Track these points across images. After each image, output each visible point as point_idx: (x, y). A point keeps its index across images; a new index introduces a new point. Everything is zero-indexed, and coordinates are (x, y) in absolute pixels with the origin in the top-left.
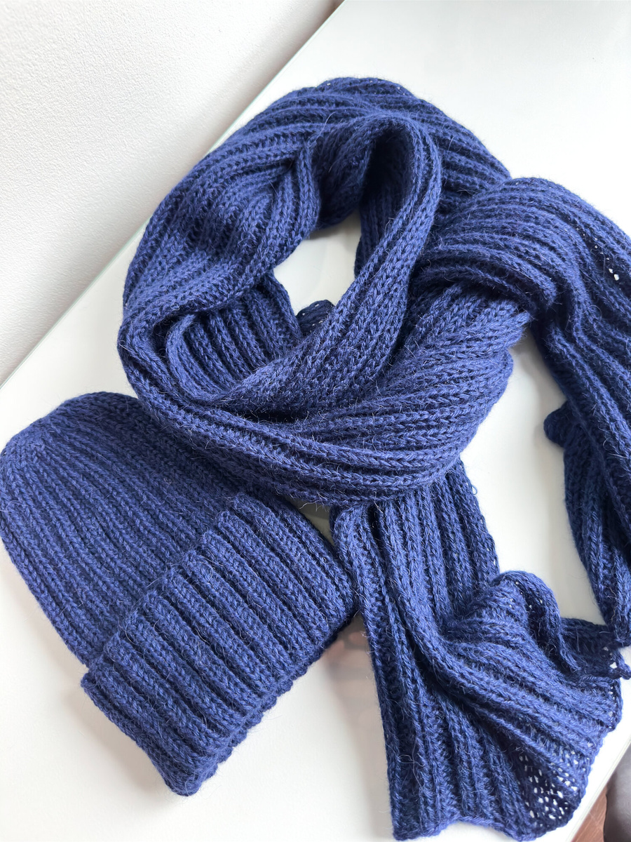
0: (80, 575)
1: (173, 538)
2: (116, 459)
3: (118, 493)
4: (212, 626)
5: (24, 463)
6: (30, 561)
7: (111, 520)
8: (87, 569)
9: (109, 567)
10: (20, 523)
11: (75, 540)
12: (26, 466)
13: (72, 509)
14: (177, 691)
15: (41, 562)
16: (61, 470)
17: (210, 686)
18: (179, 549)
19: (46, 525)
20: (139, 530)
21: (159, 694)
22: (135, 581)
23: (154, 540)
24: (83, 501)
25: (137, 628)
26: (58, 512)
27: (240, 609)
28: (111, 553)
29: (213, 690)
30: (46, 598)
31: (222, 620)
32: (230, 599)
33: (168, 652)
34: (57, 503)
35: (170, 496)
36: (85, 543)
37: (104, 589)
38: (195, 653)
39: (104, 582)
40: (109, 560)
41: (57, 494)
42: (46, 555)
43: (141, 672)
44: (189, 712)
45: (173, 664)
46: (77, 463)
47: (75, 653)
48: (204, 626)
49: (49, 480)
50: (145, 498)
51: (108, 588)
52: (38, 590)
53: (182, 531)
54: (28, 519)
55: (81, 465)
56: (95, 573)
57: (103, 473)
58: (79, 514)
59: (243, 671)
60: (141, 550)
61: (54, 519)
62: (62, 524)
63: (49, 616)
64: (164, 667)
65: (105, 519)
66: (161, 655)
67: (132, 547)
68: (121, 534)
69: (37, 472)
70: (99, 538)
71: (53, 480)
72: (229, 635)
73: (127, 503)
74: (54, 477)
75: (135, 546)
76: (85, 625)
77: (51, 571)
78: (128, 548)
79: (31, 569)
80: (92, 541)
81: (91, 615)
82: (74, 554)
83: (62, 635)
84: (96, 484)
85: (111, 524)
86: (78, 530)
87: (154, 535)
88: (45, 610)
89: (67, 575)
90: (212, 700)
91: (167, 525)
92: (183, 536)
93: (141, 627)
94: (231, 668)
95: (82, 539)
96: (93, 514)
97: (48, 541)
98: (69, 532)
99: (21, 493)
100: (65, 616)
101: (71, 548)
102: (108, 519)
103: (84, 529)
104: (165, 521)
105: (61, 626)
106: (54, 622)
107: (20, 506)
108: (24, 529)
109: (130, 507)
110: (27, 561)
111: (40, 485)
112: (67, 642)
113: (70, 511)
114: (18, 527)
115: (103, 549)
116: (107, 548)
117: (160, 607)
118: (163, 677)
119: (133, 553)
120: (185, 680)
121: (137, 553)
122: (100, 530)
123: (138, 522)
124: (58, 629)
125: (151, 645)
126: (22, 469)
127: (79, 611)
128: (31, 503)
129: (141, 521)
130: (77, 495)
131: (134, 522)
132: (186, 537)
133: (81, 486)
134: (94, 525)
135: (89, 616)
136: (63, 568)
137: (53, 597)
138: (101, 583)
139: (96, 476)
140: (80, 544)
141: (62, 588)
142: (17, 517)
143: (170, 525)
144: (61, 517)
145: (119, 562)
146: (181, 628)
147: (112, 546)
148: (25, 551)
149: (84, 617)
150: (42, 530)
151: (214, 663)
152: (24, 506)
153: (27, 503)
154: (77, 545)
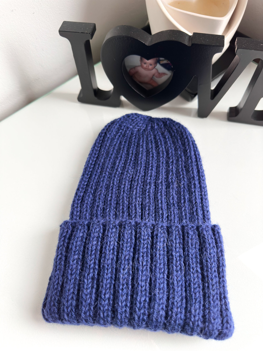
0: (106, 184)
1: (155, 208)
2: (165, 157)
3: (152, 169)
4: (143, 267)
5: (131, 127)
6: (96, 161)
7: (139, 176)
8: (112, 185)
9: (120, 193)
10: (108, 145)
11: (119, 170)
12: (131, 129)
13: (130, 158)
14: (99, 274)
15: (99, 165)
16: (141, 141)
17: (115, 292)
18: (154, 215)
19: (115, 154)
20: (145, 191)
21: (90, 266)
22: (123, 209)
23: (147, 200)
24: (136, 159)
25: (112, 229)
26: (124, 154)
27: (162, 276)
28: (126, 188)
29: (114, 295)
30: (86, 178)
31: (149, 270)
32: (162, 266)
33: (113, 253)
34: (127, 151)
35: (171, 191)
36: (121, 176)
37: (109, 199)
38: (124, 270)
39: (111, 197)
40: (122, 190)
41: (130, 148)
42: (104, 164)
43: (94, 248)
44: (94, 291)
45: (110, 261)
46: (150, 144)
47: (72, 209)
48: (139, 263)
49: (133, 140)
50: (160, 181)
51: (110, 200)
52: (87, 172)
53: (162, 209)
54: (112, 146)
55: (150, 146)
56: (112, 190)
57: (155, 157)
58: (130, 162)
59: (136, 304)
60: (138, 199)
61: (120, 155)
62: (121, 160)
63: (79, 185)
64: (105, 257)
65: (137, 173)
66: (110, 251)
67: (136, 194)
68: (137, 185)
69: (132, 134)
70: (128, 178)
71: (134, 141)
72: (146, 280)
73: (151, 176)
74: (136, 141)
75: (138, 195)
76: (87, 203)
77: (99, 171)
78: (134, 193)
79: (93, 163)
80: (124, 177)
81: (93, 203)
82: (113, 175)
83: (75, 197)
84: (148, 158)
85: (137, 177)
86: (124, 168)
87: (149, 198)
88: (81, 182)
89: (102, 179)
90: (109, 299)
91: (158, 200)
92: (161, 212)
93: (114, 230)
94: (132, 296)
95: (122, 173)
96: (134, 168)
97: (110, 160)
98: (120, 164)
99: (120, 136)
100: (85, 192)
101: (115, 172)
102: (138, 174)
103: (126, 170)
104: (159, 197)
105: (79, 194)
106: (78, 189)
107: (114, 139)
108: (107, 148)
109: (151, 179)
110: (95, 159)
111: (128, 139)
112: (74, 201)
113: (128, 158)
114: (106, 145)
115: (125, 184)
116: (126, 185)
117: (130, 232)
118: (100, 261)
119: (134, 197)
120: (108, 275)
121: (136, 198)
122: (131, 177)
123: (148, 187)
124: (76, 194)
125: (110, 242)
126: (128, 128)
127: (91, 196)
128: (118, 142)
129: (150, 188)
130: (137, 155)
131: (146, 186)
132: (161, 214)
133: (142, 153)
134: (131, 171)
135: (92, 202)
136: (104, 175)
137: (88, 181)
138: (110, 195)
139: (151, 155)
140: (119, 174)
141: (95, 181)
142: (109, 141)
143: (160, 201)
144: (123, 157)
145: (125, 195)
146: (129, 251)
147: (129, 187)
148: (99, 155)
149: (90, 200)
150: (112, 154)
151: (127, 284)
152: (115, 140)
153: (117, 141)
154: (118, 173)
